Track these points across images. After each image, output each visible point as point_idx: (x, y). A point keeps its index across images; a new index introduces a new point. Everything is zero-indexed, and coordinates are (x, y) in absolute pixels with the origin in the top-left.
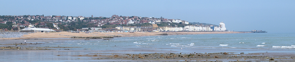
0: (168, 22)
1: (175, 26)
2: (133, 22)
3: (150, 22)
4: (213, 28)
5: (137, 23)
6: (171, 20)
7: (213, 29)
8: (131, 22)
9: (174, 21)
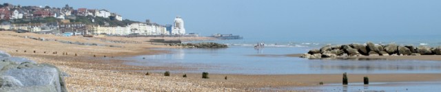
0: (89, 16)
1: (104, 24)
2: (21, 16)
3: (55, 16)
4: (169, 29)
5: (30, 16)
6: (93, 12)
7: (170, 32)
8: (17, 15)
9: (98, 14)
